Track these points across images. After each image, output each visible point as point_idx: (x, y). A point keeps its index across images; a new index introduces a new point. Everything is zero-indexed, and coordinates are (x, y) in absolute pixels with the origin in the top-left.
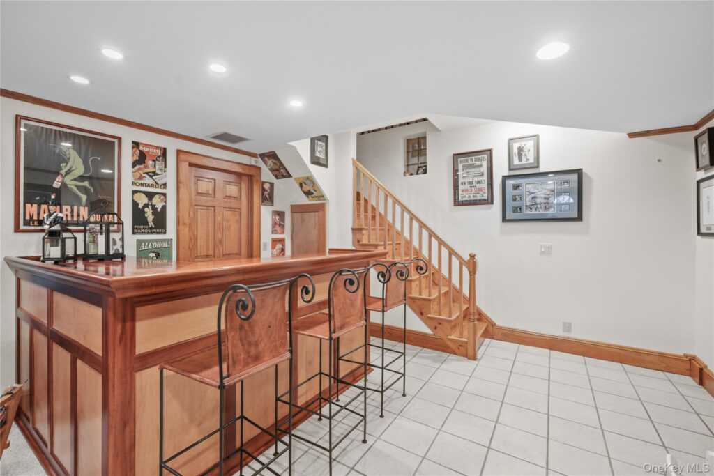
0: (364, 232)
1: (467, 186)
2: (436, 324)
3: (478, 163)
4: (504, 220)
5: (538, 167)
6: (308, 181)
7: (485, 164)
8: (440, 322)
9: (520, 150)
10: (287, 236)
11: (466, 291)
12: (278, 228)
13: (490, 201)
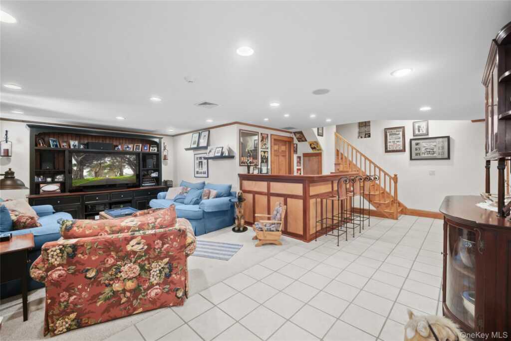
0: (341, 165)
1: (392, 144)
2: (378, 205)
3: (398, 133)
4: (411, 159)
5: (428, 135)
6: (315, 143)
7: (401, 133)
8: (380, 204)
9: (419, 127)
10: (301, 167)
11: (393, 194)
12: (299, 164)
13: (404, 150)
